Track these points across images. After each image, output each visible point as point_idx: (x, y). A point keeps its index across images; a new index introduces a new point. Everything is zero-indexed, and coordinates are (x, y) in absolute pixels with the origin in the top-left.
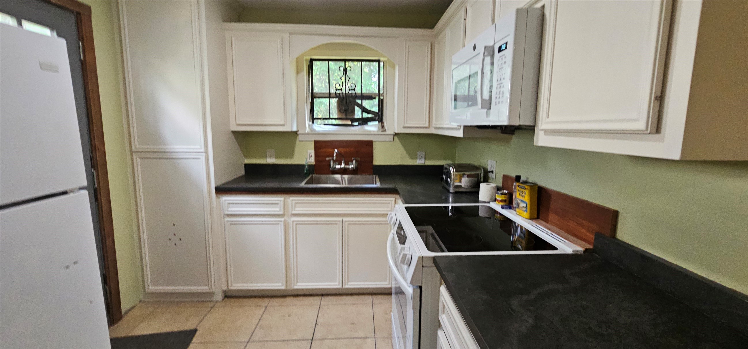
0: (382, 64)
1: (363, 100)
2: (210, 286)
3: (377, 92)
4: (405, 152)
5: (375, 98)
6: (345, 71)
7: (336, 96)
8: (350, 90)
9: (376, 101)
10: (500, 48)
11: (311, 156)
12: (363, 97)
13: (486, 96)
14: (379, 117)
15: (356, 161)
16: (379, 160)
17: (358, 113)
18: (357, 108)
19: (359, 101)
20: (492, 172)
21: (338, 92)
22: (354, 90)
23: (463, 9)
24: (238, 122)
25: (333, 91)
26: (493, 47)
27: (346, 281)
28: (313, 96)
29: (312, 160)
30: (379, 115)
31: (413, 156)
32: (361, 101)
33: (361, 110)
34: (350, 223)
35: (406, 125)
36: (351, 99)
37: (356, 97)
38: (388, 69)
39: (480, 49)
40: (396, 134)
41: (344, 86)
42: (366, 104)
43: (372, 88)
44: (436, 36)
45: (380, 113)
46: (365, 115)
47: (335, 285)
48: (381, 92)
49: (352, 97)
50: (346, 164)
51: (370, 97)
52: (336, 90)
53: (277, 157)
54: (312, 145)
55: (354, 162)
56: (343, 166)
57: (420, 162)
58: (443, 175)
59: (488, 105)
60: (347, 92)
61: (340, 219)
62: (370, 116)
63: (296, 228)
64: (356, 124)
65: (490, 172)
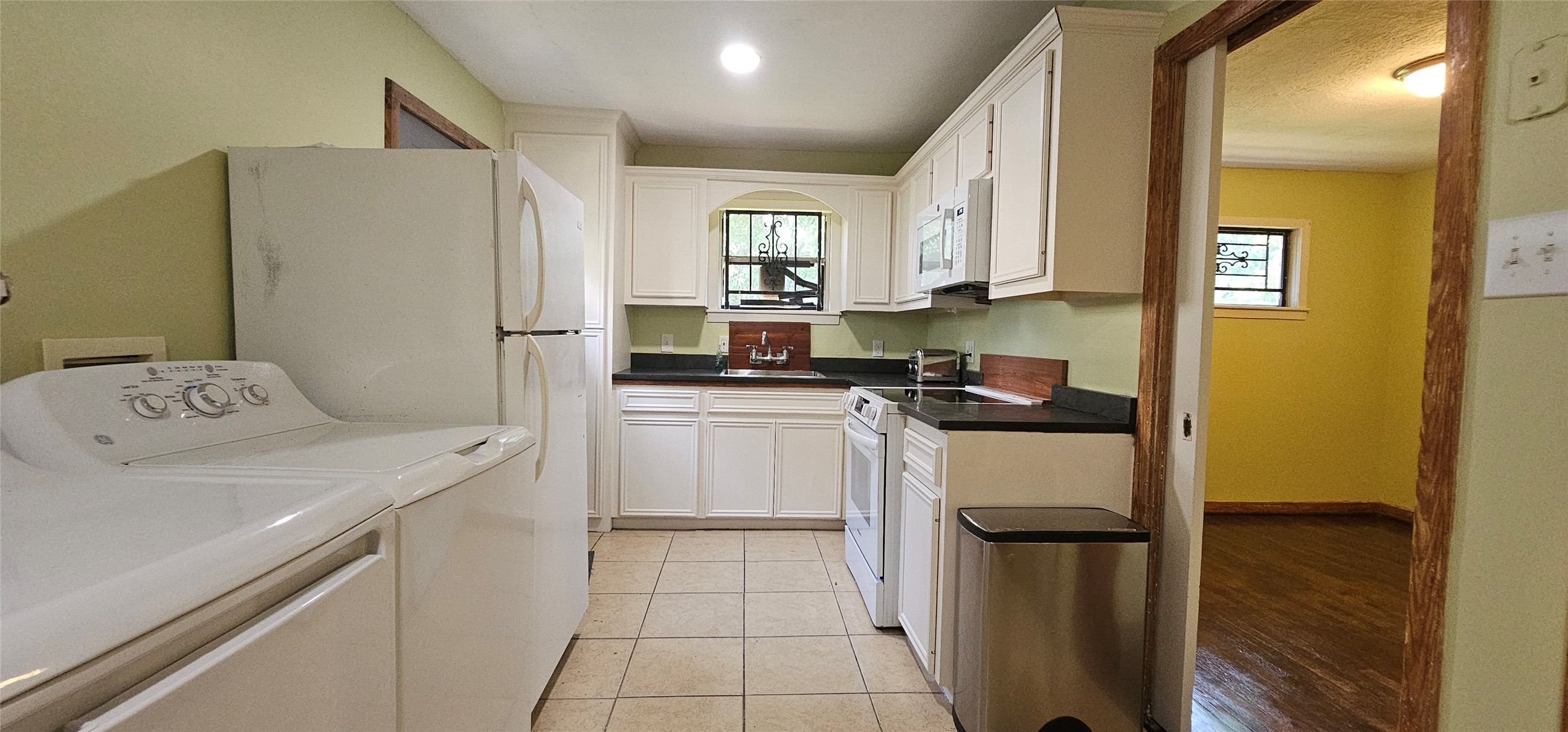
0: (823, 218)
1: (797, 268)
2: (597, 510)
3: (816, 256)
4: (855, 341)
5: (813, 265)
6: (773, 227)
7: (761, 262)
8: (779, 253)
9: (815, 269)
10: (959, 211)
11: (724, 344)
12: (798, 263)
13: (948, 257)
14: (818, 289)
15: (789, 351)
16: (818, 350)
17: (789, 285)
18: (787, 278)
19: (792, 269)
20: (970, 355)
21: (763, 255)
22: (785, 253)
23: (929, 161)
24: (635, 293)
25: (755, 253)
26: (953, 210)
27: (778, 507)
28: (728, 261)
29: (725, 350)
30: (819, 287)
31: (867, 347)
32: (794, 268)
33: (794, 282)
34: (784, 426)
35: (858, 300)
36: (779, 266)
37: (788, 262)
38: (833, 228)
39: (942, 212)
40: (844, 314)
41: (771, 248)
42: (801, 272)
43: (808, 251)
44: (898, 185)
45: (820, 286)
46: (800, 288)
47: (764, 512)
48: (822, 256)
49: (782, 262)
50: (774, 354)
51: (807, 264)
52: (761, 252)
53: (675, 345)
54: (727, 327)
55: (785, 351)
56: (769, 357)
57: (876, 354)
58: (908, 364)
59: (949, 265)
60: (775, 256)
61: (772, 420)
62: (806, 289)
63: (714, 431)
64: (787, 300)
65: (967, 355)
